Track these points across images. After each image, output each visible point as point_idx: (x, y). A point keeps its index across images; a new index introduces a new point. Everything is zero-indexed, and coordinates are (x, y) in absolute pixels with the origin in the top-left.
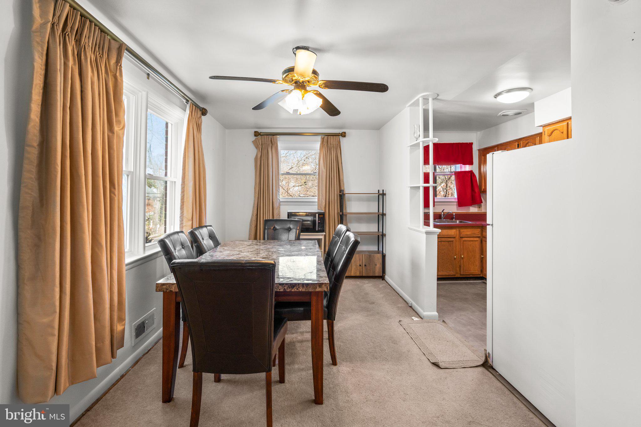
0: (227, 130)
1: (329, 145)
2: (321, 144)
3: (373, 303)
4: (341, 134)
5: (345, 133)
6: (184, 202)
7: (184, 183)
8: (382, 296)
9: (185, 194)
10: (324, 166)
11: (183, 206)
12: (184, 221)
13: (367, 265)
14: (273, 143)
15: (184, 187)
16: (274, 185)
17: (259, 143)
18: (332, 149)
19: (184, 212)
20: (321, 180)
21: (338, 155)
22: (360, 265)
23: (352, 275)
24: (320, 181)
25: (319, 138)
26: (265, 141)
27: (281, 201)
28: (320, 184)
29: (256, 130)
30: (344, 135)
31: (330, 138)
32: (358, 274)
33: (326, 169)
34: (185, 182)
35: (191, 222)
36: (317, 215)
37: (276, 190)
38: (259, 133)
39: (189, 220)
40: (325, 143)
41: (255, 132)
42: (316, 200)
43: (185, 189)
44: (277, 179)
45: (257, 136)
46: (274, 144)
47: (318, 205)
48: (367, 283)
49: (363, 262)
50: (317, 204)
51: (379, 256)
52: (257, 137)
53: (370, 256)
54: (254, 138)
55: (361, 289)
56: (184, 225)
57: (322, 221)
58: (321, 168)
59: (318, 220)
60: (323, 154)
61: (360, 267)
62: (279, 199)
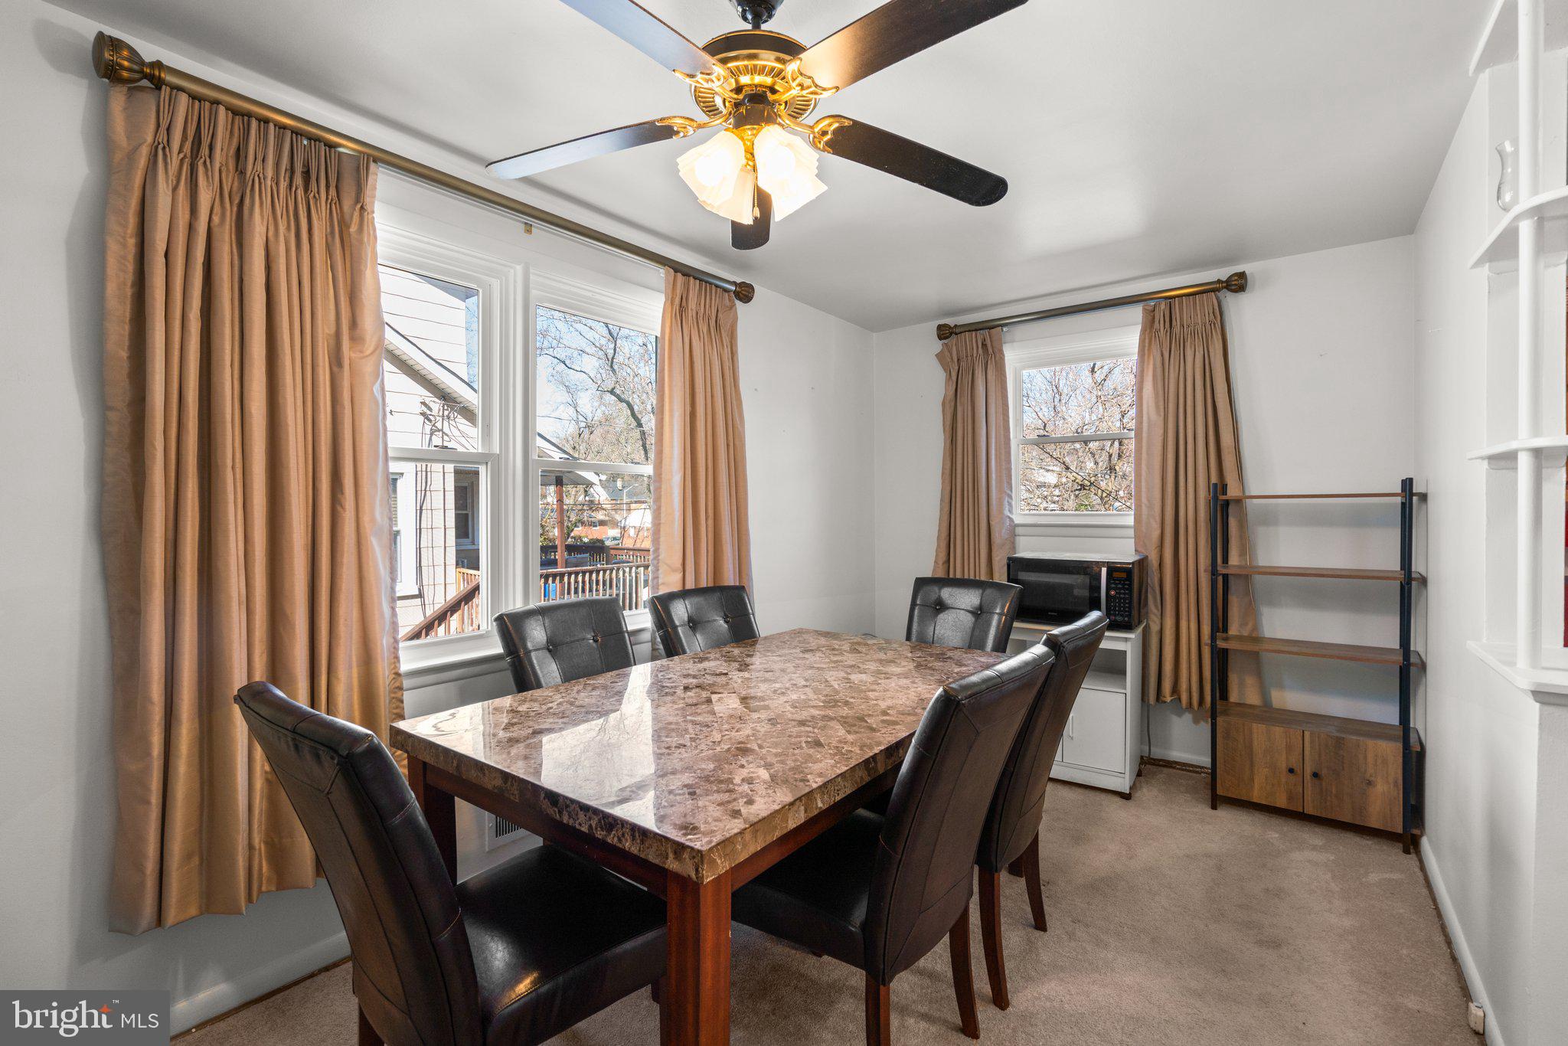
0: (874, 334)
1: (1177, 329)
2: (1143, 332)
3: (1276, 944)
4: (1227, 281)
5: (1242, 275)
6: (660, 524)
7: (661, 478)
8: (1347, 923)
9: (663, 504)
10: (1157, 407)
11: (659, 534)
12: (660, 572)
13: (1324, 772)
14: (990, 350)
15: (660, 488)
16: (993, 476)
17: (951, 354)
18: (1188, 344)
19: (660, 550)
20: (1148, 454)
21: (1212, 359)
22: (1291, 771)
23: (1255, 800)
24: (1144, 455)
25: (1136, 313)
26: (966, 349)
27: (1016, 522)
28: (1144, 466)
29: (942, 322)
30: (1238, 284)
31: (1181, 304)
32: (1281, 802)
33: (1162, 414)
34: (661, 474)
35: (679, 576)
36: (1104, 570)
37: (1000, 490)
38: (950, 327)
39: (675, 570)
40: (1159, 325)
41: (940, 327)
42: (1130, 521)
43: (663, 493)
44: (1003, 457)
45: (945, 338)
46: (992, 356)
47: (1137, 537)
48: (1314, 848)
49: (1307, 758)
50: (1131, 532)
51: (1391, 751)
52: (946, 341)
53: (1339, 742)
54: (937, 346)
55: (1264, 866)
56: (660, 581)
57: (1124, 594)
58: (1145, 413)
59: (1108, 589)
60: (1154, 365)
61: (1291, 776)
62: (1009, 518)
